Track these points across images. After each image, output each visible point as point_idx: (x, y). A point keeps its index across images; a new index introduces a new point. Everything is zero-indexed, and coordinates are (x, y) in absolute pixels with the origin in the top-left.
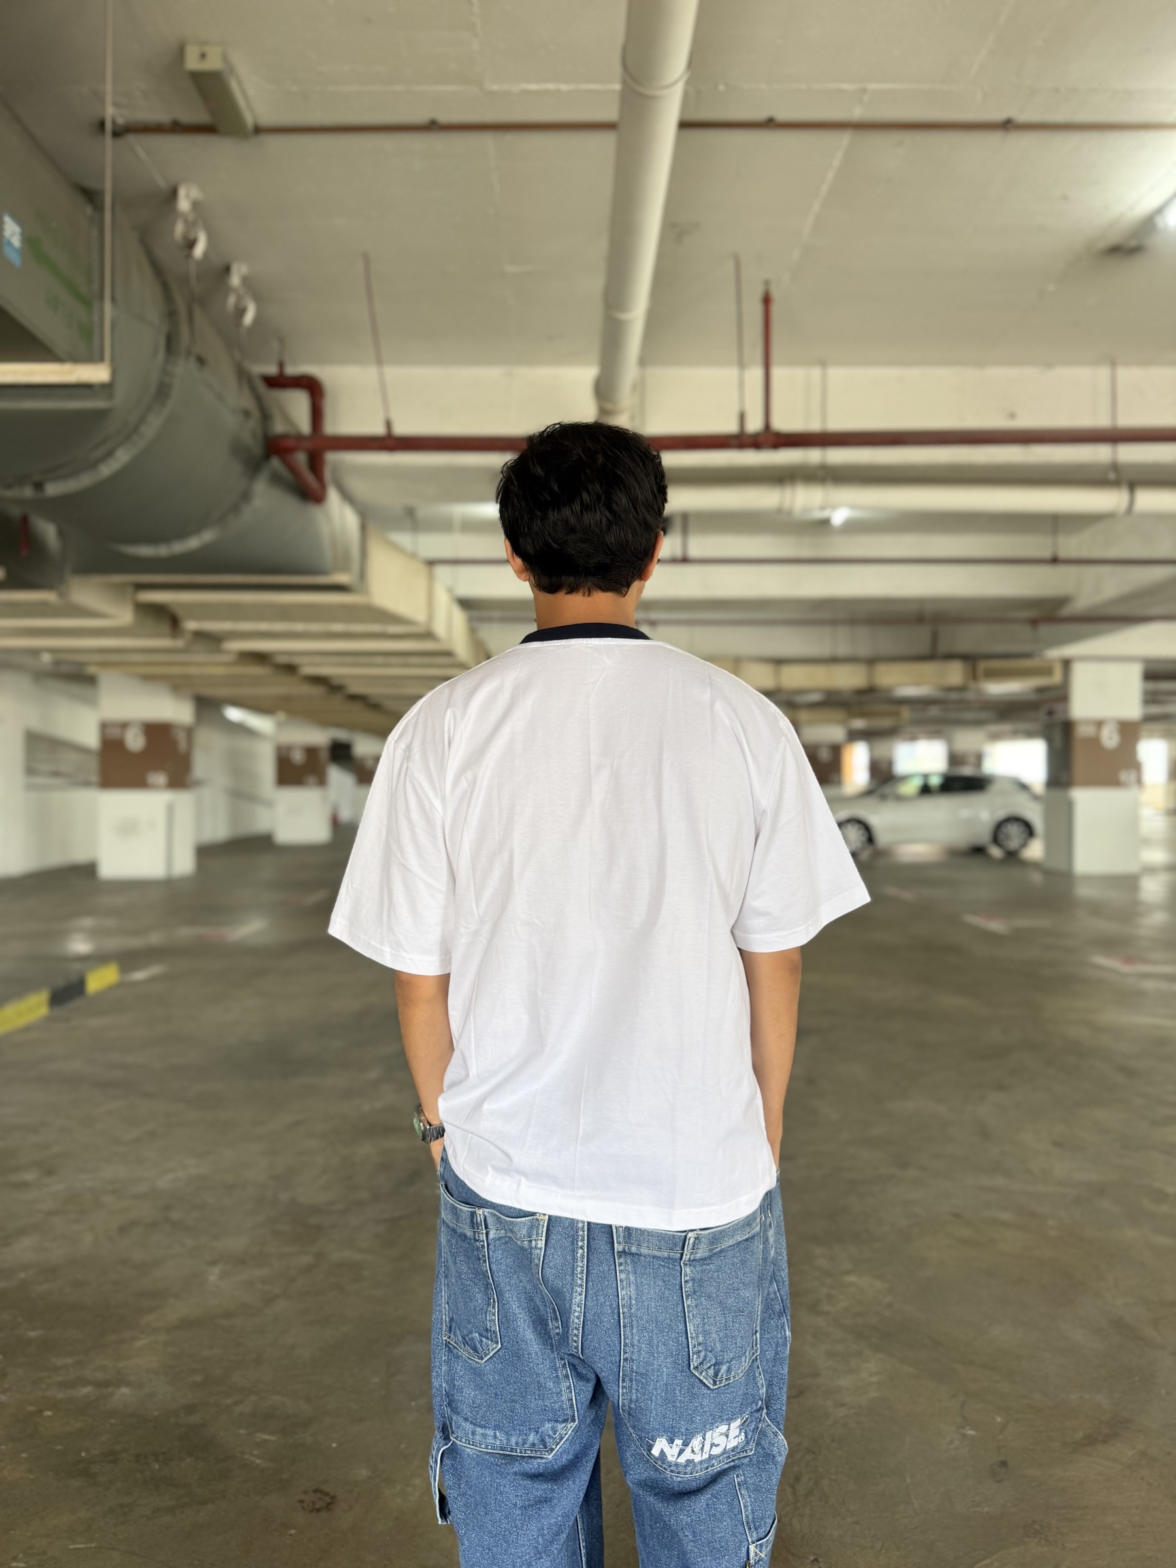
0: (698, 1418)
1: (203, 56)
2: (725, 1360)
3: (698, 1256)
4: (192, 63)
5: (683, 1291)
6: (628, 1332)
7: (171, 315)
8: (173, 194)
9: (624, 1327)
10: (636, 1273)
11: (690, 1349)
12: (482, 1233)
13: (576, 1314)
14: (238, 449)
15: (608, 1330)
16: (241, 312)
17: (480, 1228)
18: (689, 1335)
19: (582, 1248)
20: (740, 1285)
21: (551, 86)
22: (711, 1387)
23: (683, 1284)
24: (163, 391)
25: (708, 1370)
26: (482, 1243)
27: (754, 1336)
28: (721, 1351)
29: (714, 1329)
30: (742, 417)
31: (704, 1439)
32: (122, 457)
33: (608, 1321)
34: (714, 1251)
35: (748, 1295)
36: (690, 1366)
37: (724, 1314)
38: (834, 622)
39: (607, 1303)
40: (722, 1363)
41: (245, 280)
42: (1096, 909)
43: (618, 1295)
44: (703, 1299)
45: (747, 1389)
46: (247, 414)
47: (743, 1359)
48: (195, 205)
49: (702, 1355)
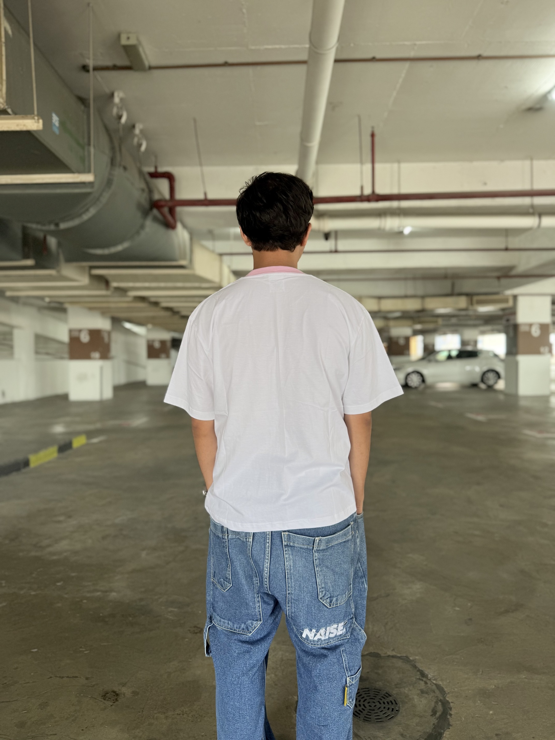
0: (323, 620)
1: (128, 38)
2: (335, 596)
3: (321, 548)
4: (124, 42)
5: (315, 564)
6: (290, 581)
7: (113, 149)
8: (112, 95)
9: (288, 579)
10: (293, 555)
11: (318, 590)
12: (226, 536)
13: (266, 572)
14: (139, 206)
15: (281, 580)
16: (140, 145)
17: (225, 533)
18: (318, 584)
19: (268, 543)
20: (342, 562)
21: (277, 46)
22: (329, 607)
23: (314, 560)
24: (109, 183)
25: (327, 600)
26: (225, 540)
27: (350, 586)
28: (333, 591)
29: (329, 581)
30: (362, 188)
31: (326, 630)
32: (92, 211)
33: (280, 576)
34: (329, 546)
35: (345, 567)
36: (318, 597)
37: (334, 575)
38: (406, 279)
39: (280, 568)
40: (333, 597)
41: (141, 131)
42: (528, 410)
43: (285, 564)
44: (324, 568)
45: (347, 610)
46: (143, 190)
47: (344, 596)
48: (121, 100)
49: (324, 592)
